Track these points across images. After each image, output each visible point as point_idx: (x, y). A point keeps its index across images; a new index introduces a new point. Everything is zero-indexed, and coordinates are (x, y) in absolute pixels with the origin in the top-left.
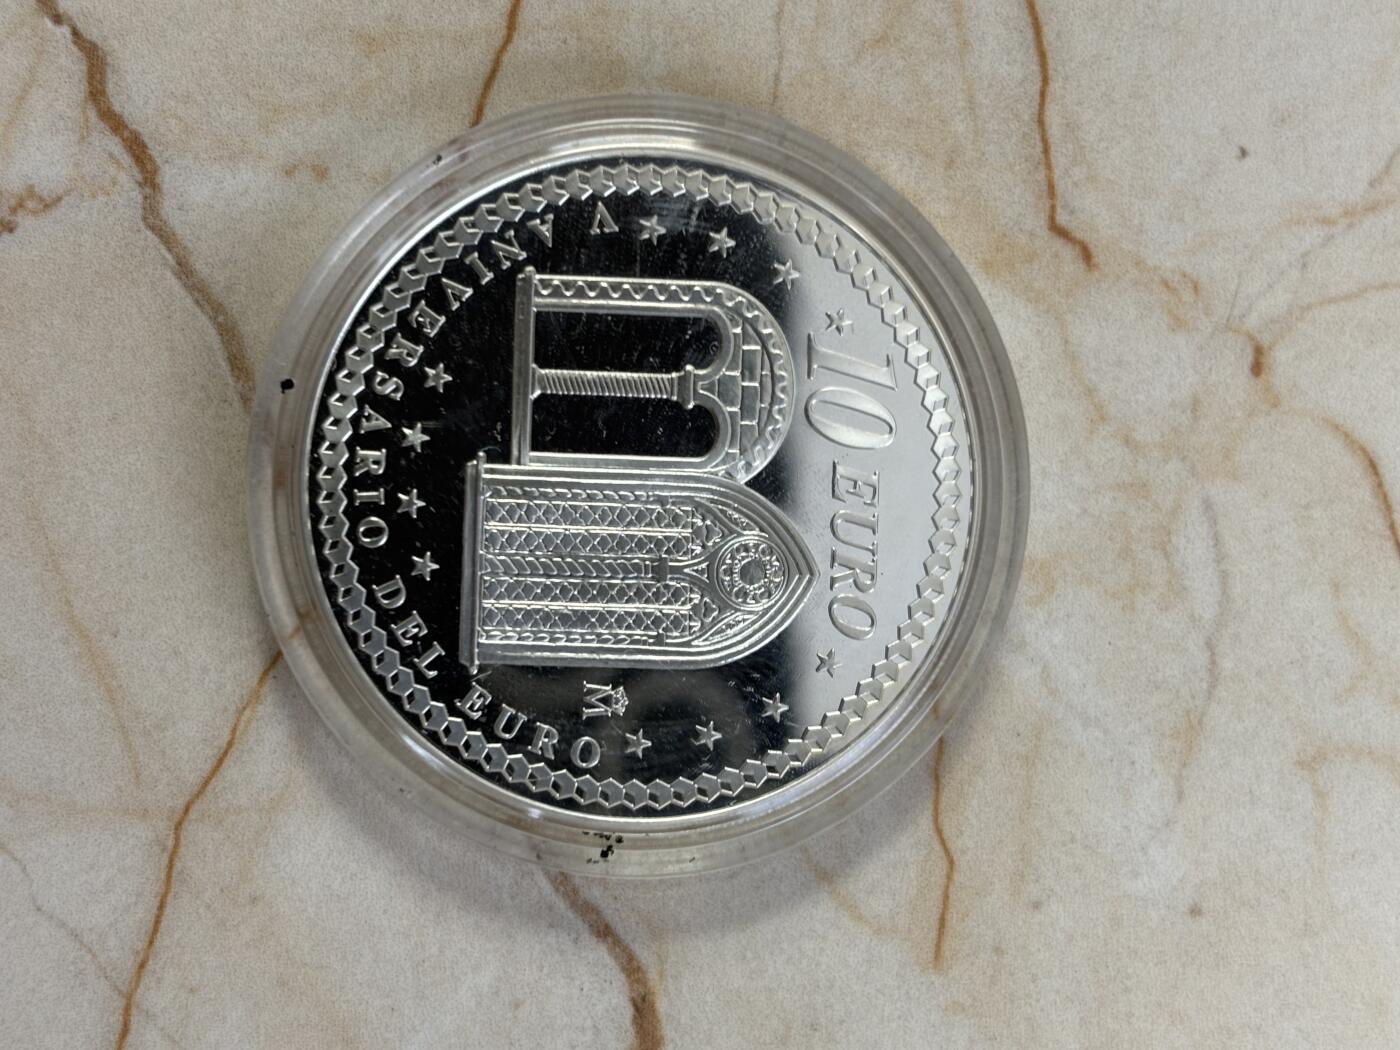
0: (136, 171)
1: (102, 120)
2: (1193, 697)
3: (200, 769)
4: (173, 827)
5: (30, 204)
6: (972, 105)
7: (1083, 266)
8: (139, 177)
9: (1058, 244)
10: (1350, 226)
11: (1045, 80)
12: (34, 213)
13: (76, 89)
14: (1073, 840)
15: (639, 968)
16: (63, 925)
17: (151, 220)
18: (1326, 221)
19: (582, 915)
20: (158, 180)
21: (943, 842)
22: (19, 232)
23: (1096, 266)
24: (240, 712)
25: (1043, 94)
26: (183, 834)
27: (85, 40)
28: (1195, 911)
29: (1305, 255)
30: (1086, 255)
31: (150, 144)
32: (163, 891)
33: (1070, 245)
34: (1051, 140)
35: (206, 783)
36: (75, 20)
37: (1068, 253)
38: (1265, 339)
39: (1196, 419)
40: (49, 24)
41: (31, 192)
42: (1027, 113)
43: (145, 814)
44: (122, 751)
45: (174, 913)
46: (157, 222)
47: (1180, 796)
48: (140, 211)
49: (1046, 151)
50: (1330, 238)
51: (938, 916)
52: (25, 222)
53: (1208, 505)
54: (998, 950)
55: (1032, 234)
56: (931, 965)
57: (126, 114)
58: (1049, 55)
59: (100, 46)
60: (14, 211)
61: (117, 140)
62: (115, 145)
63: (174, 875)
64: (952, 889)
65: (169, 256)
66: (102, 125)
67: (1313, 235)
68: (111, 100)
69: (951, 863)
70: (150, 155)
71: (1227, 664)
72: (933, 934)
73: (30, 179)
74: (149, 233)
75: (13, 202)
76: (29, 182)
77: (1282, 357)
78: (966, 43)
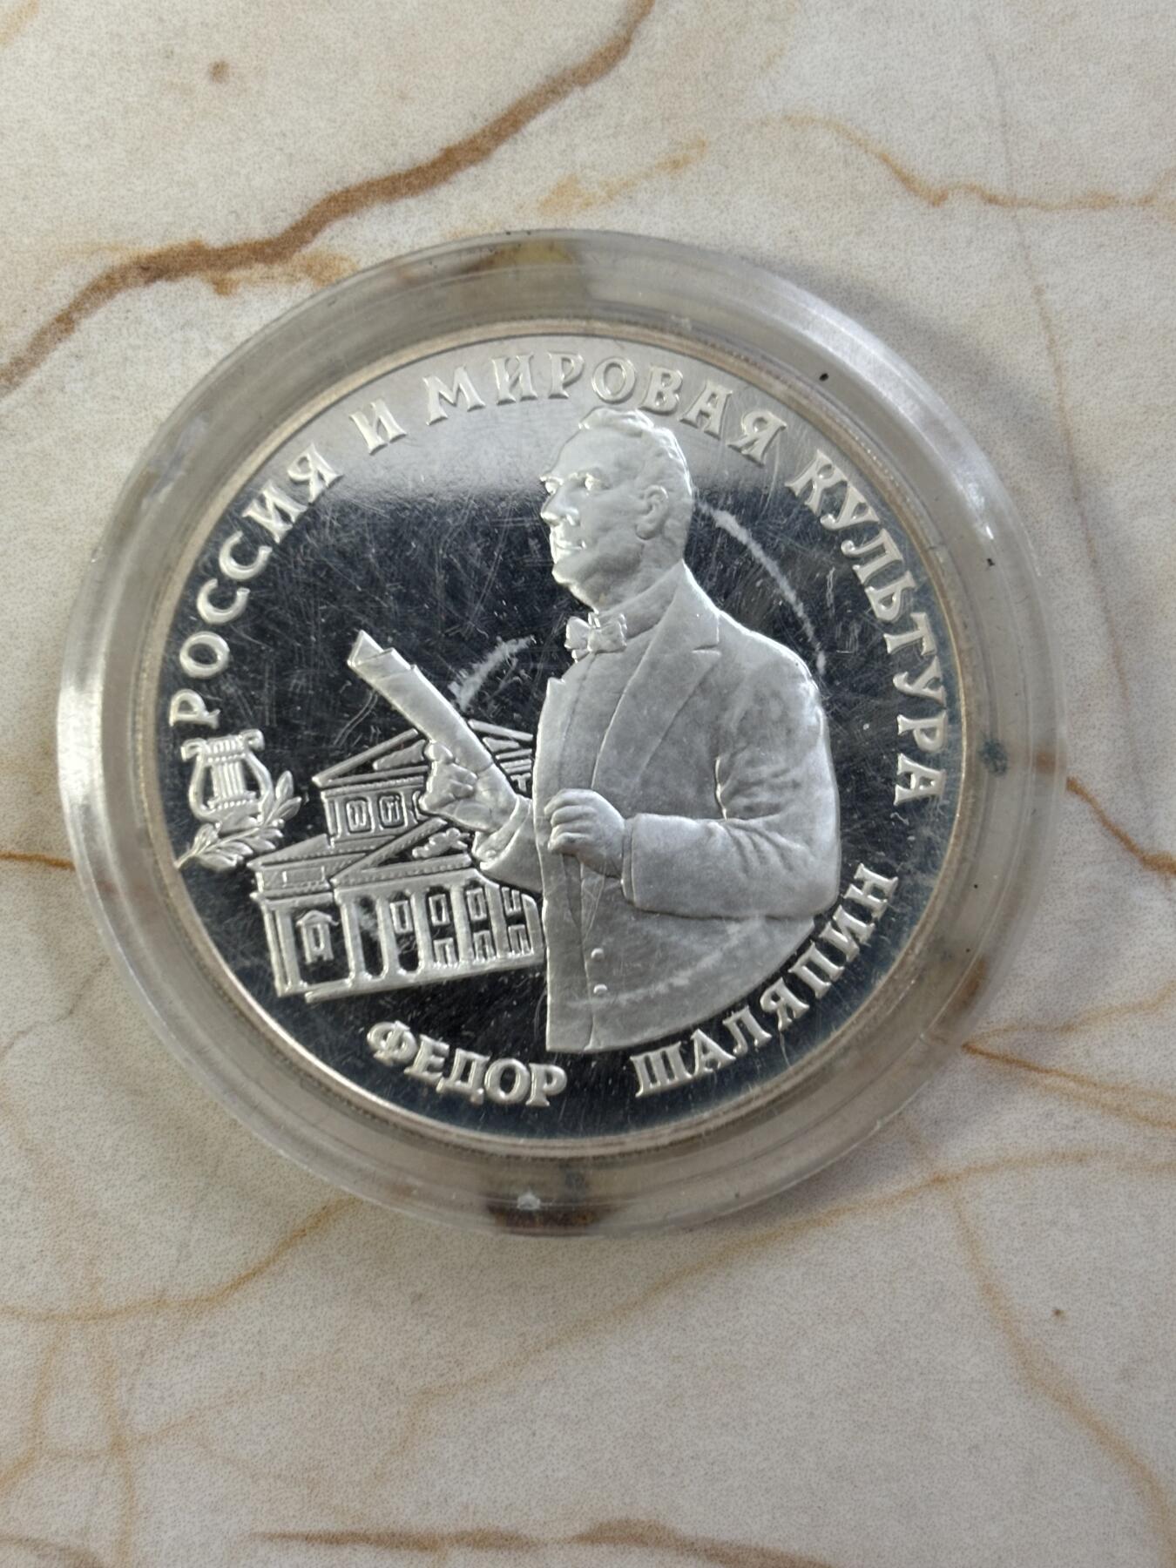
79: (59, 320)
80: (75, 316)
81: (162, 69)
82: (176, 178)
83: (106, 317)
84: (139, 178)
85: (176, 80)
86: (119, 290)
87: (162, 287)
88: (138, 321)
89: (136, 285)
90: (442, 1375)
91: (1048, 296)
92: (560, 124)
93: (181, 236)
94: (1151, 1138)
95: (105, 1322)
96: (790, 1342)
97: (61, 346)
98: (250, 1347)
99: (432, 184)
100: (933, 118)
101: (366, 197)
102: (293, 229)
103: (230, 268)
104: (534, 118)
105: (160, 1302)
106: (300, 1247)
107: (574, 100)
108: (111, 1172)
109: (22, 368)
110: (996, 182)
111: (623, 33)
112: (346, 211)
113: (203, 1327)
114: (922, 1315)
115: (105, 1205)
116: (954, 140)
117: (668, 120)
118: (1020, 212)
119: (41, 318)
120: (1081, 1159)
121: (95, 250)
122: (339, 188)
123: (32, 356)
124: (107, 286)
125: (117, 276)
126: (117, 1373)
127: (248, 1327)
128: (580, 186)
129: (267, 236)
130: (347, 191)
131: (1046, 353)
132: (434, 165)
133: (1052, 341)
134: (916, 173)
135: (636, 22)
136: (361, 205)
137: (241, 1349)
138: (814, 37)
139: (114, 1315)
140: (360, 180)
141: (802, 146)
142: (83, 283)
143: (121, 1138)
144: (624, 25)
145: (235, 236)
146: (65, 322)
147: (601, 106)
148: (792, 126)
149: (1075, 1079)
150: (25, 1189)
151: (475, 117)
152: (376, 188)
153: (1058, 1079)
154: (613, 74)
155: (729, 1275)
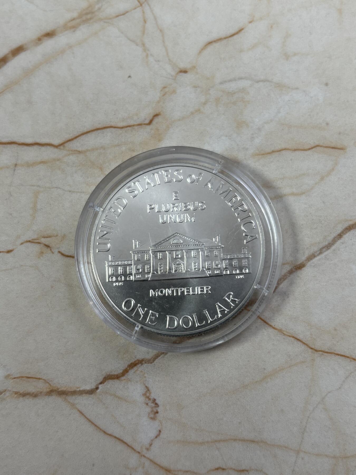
0: (138, 366)
1: (124, 375)
2: (271, 86)
3: (300, 345)
4: (316, 352)
5: (148, 395)
6: (118, 145)
7: (159, 116)
8: (140, 365)
9: (154, 122)
10: (148, 50)
11: (111, 127)
12: (150, 393)
13: (116, 382)
14: (310, 115)
15: (349, 226)
16: (344, 381)
17: (152, 361)
18: (147, 56)
19: (336, 242)
20: (141, 360)
21: (312, 148)
22: (155, 398)
23: (159, 113)
24: (284, 334)
25: (115, 127)
26: (318, 349)
27: (103, 380)
28: (327, 84)
29: (156, 61)
30: (156, 115)
31: (131, 362)
32: (334, 354)
33: (154, 120)
34: (127, 125)
35: (304, 343)
36: (97, 383)
37: (156, 120)
38: (178, 70)
39: (199, 87)
40: (98, 391)
41: (144, 395)
42: (120, 131)
43: (313, 360)
44: (296, 366)
45: (340, 351)
46: (152, 359)
47: (297, 89)
48: (149, 364)
49: (130, 126)
50: (151, 55)
51: (332, 149)
52: (153, 396)
53: (221, 83)
54: (340, 133)
55: (151, 129)
56: (344, 151)
57: (123, 369)
58: (105, 126)
59: (104, 376)
60: (150, 399)
61: (130, 371)
62: (131, 372)
63: (329, 352)
64: (324, 146)
65: (161, 356)
66: (126, 375)
67: (151, 59)
68: (119, 373)
69: (318, 146)
70: (134, 362)
71: (262, 78)
72: (336, 150)
73: (141, 395)
74: (155, 362)
75: (147, 399)
76: (142, 395)
77: (182, 66)
78: (102, 147)
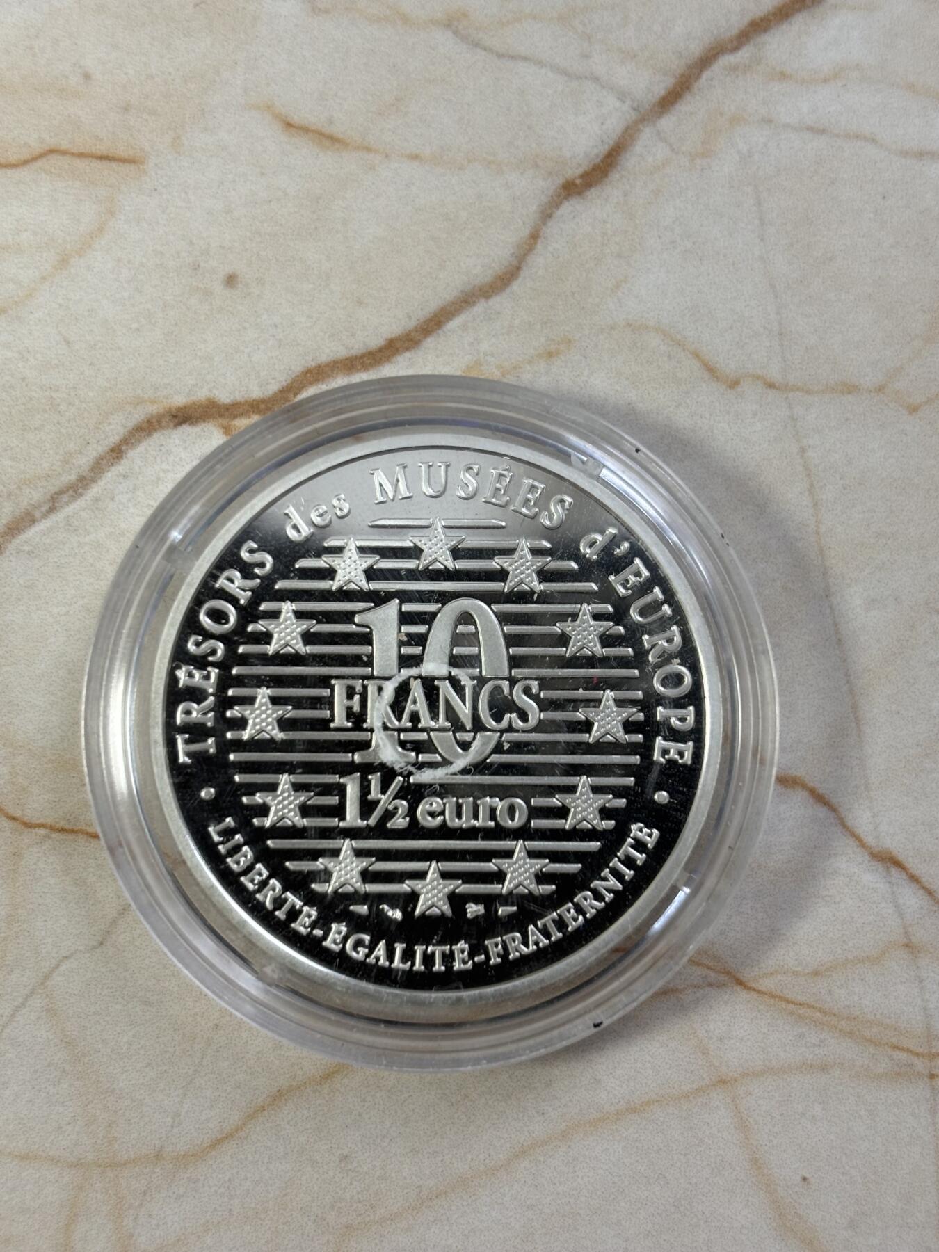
79: (112, 450)
80: (124, 448)
81: (191, 277)
82: (199, 354)
83: (146, 449)
84: (173, 353)
85: (201, 286)
86: (156, 430)
87: (186, 429)
88: (169, 452)
89: (168, 427)
90: (360, 1215)
91: (810, 453)
92: (470, 324)
93: (202, 394)
94: (873, 1055)
95: (119, 1169)
96: (613, 1196)
97: (113, 469)
98: (222, 1190)
99: (379, 363)
100: (731, 328)
101: (332, 371)
102: (280, 391)
103: (235, 417)
104: (451, 320)
105: (159, 1156)
106: (261, 1119)
107: (480, 308)
108: (126, 1060)
109: (85, 483)
110: (774, 373)
111: (515, 263)
112: (319, 380)
113: (189, 1175)
114: (707, 1179)
115: (121, 1085)
116: (746, 343)
117: (546, 323)
118: (791, 395)
119: (100, 449)
120: (824, 1068)
121: (139, 402)
122: (313, 364)
123: (92, 475)
124: (147, 428)
125: (154, 420)
126: (126, 1206)
127: (220, 1176)
128: (482, 368)
129: (262, 396)
130: (319, 366)
131: (807, 493)
132: (380, 350)
133: (812, 485)
134: (718, 366)
135: (525, 255)
136: (329, 376)
137: (216, 1192)
138: (649, 269)
139: (125, 1164)
140: (329, 359)
141: (639, 344)
142: (130, 424)
143: (134, 1036)
144: (516, 257)
145: (239, 396)
146: (117, 453)
147: (499, 313)
148: (633, 330)
149: (820, 1010)
150: (64, 1071)
151: (410, 317)
152: (339, 365)
153: (808, 1010)
154: (508, 291)
155: (569, 1147)
